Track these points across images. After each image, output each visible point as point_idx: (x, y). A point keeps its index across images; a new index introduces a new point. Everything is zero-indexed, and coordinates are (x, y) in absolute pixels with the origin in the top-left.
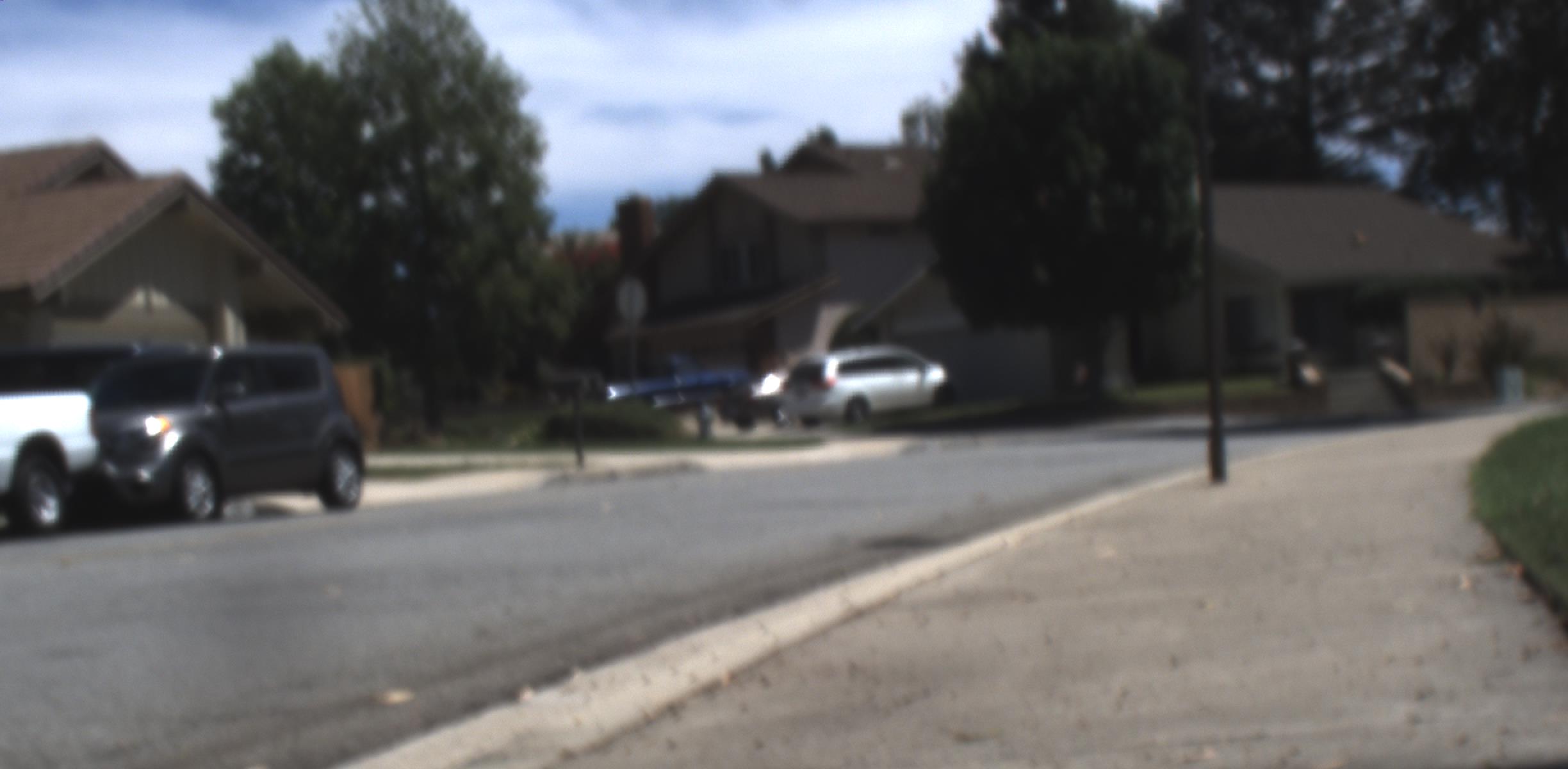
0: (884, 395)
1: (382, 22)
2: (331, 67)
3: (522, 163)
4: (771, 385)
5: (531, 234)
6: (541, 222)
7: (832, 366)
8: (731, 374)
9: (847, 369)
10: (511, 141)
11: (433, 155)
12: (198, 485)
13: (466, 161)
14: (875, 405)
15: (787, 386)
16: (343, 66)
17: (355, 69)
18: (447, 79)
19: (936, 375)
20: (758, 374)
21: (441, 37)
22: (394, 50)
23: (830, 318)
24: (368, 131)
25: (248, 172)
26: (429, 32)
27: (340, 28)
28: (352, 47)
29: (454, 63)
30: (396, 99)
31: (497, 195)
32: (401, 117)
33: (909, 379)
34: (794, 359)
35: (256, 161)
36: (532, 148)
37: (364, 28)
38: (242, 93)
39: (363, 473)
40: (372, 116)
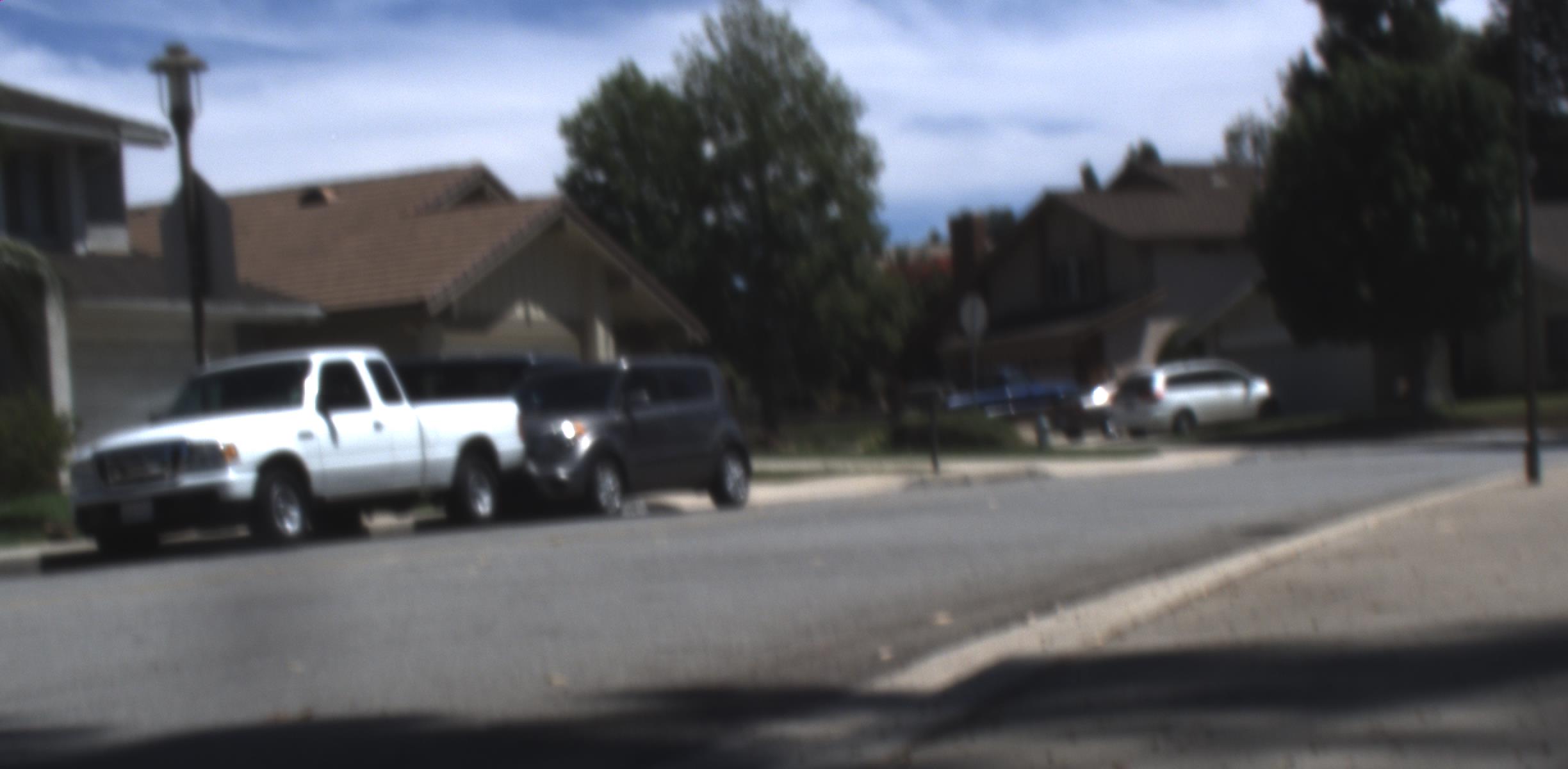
0: (1209, 407)
1: (725, 45)
2: (676, 88)
3: (859, 181)
4: (1100, 396)
5: (867, 248)
6: (875, 237)
7: (1159, 379)
8: (1061, 387)
9: (1174, 382)
10: (848, 160)
11: (772, 172)
12: (608, 483)
13: (805, 177)
14: (1201, 417)
15: (1115, 399)
16: (687, 89)
17: (699, 89)
18: (787, 98)
19: (1261, 388)
20: (1087, 386)
21: (783, 58)
22: (737, 71)
23: (1156, 332)
24: (709, 150)
25: (593, 187)
26: (770, 54)
27: (686, 52)
28: (698, 68)
29: (793, 83)
30: (739, 118)
31: (834, 211)
32: (742, 136)
33: (1234, 392)
34: (1122, 372)
35: (601, 177)
36: (868, 166)
37: (709, 51)
38: (588, 111)
39: (749, 475)
40: (713, 135)
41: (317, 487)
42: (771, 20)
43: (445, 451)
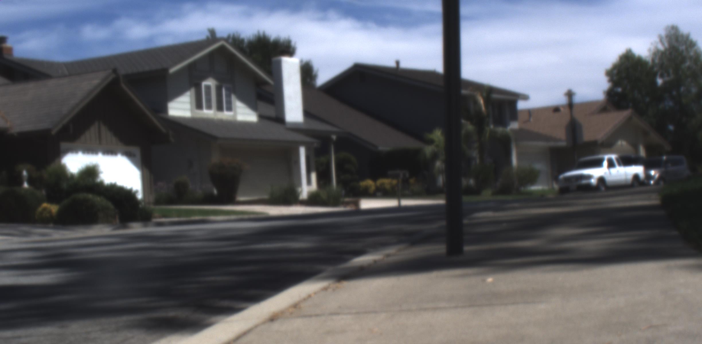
1: (666, 45)
2: (649, 60)
11: (682, 89)
13: (694, 90)
16: (653, 60)
17: (657, 61)
18: (688, 64)
21: (687, 49)
22: (670, 54)
24: (660, 81)
25: (617, 94)
26: (683, 48)
27: (652, 48)
28: (656, 53)
29: (691, 58)
30: (671, 71)
32: (672, 77)
35: (619, 90)
37: (661, 47)
38: (615, 67)
40: (662, 76)
41: (608, 184)
42: (682, 36)
43: (630, 177)
